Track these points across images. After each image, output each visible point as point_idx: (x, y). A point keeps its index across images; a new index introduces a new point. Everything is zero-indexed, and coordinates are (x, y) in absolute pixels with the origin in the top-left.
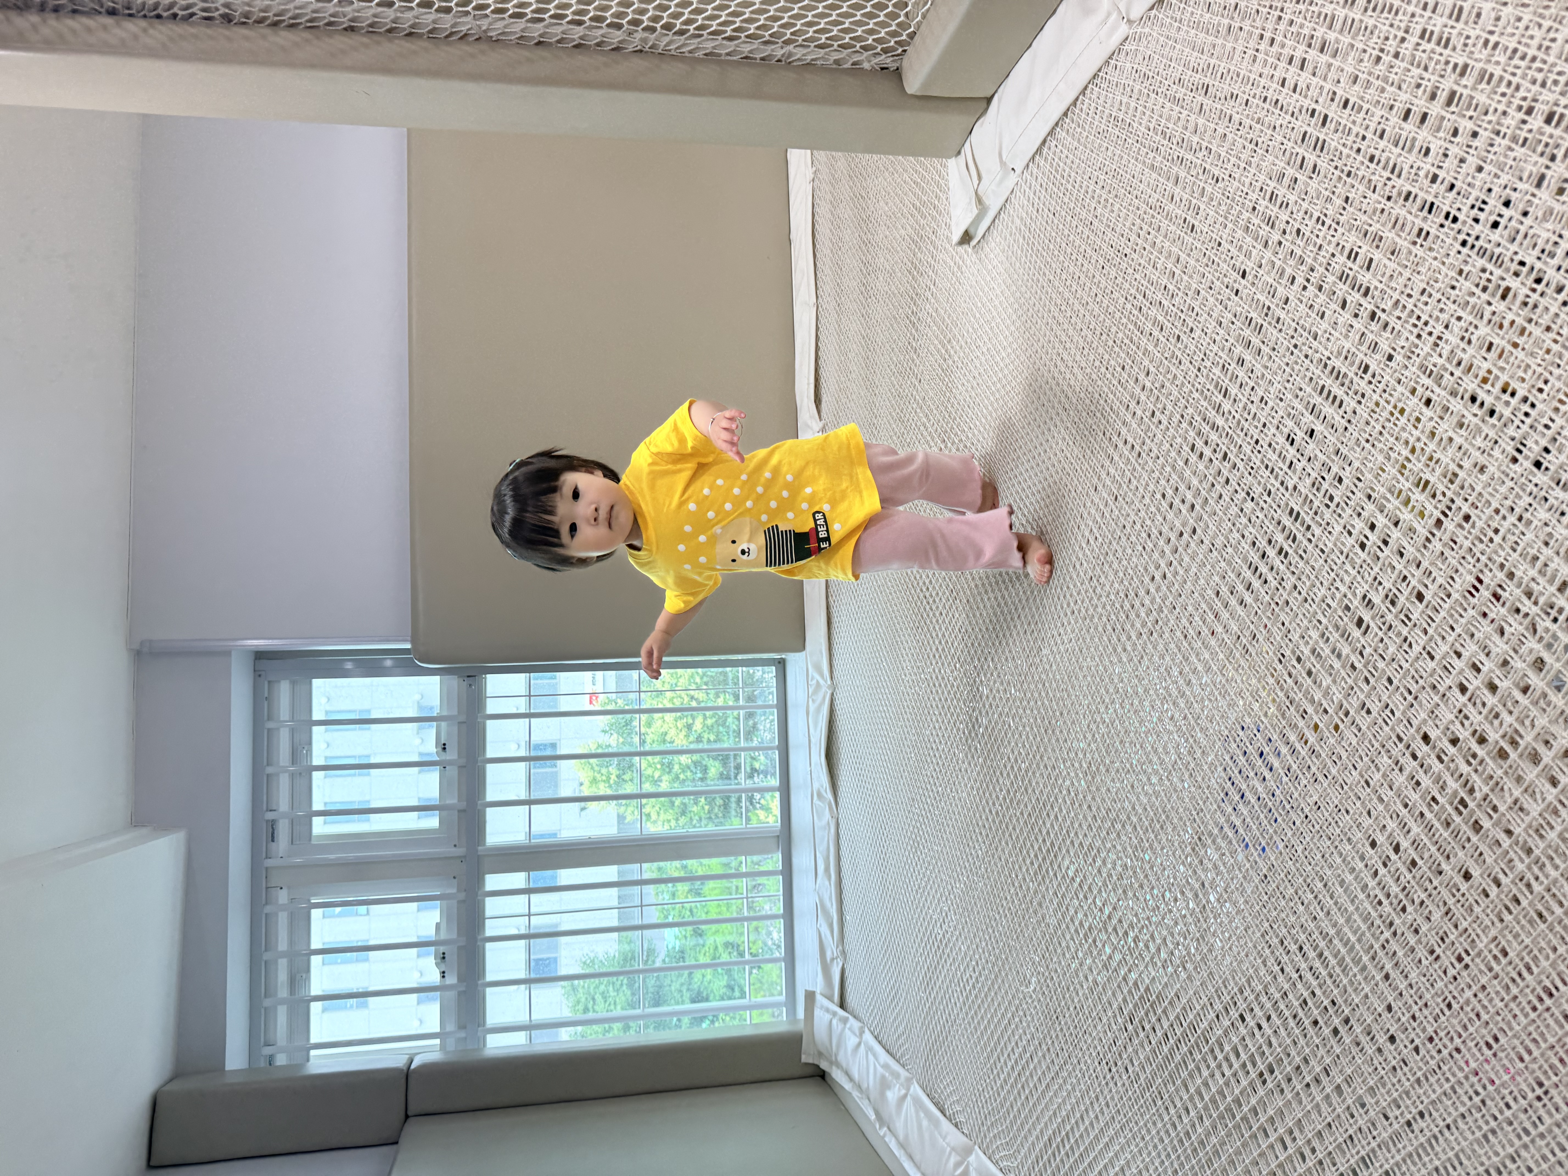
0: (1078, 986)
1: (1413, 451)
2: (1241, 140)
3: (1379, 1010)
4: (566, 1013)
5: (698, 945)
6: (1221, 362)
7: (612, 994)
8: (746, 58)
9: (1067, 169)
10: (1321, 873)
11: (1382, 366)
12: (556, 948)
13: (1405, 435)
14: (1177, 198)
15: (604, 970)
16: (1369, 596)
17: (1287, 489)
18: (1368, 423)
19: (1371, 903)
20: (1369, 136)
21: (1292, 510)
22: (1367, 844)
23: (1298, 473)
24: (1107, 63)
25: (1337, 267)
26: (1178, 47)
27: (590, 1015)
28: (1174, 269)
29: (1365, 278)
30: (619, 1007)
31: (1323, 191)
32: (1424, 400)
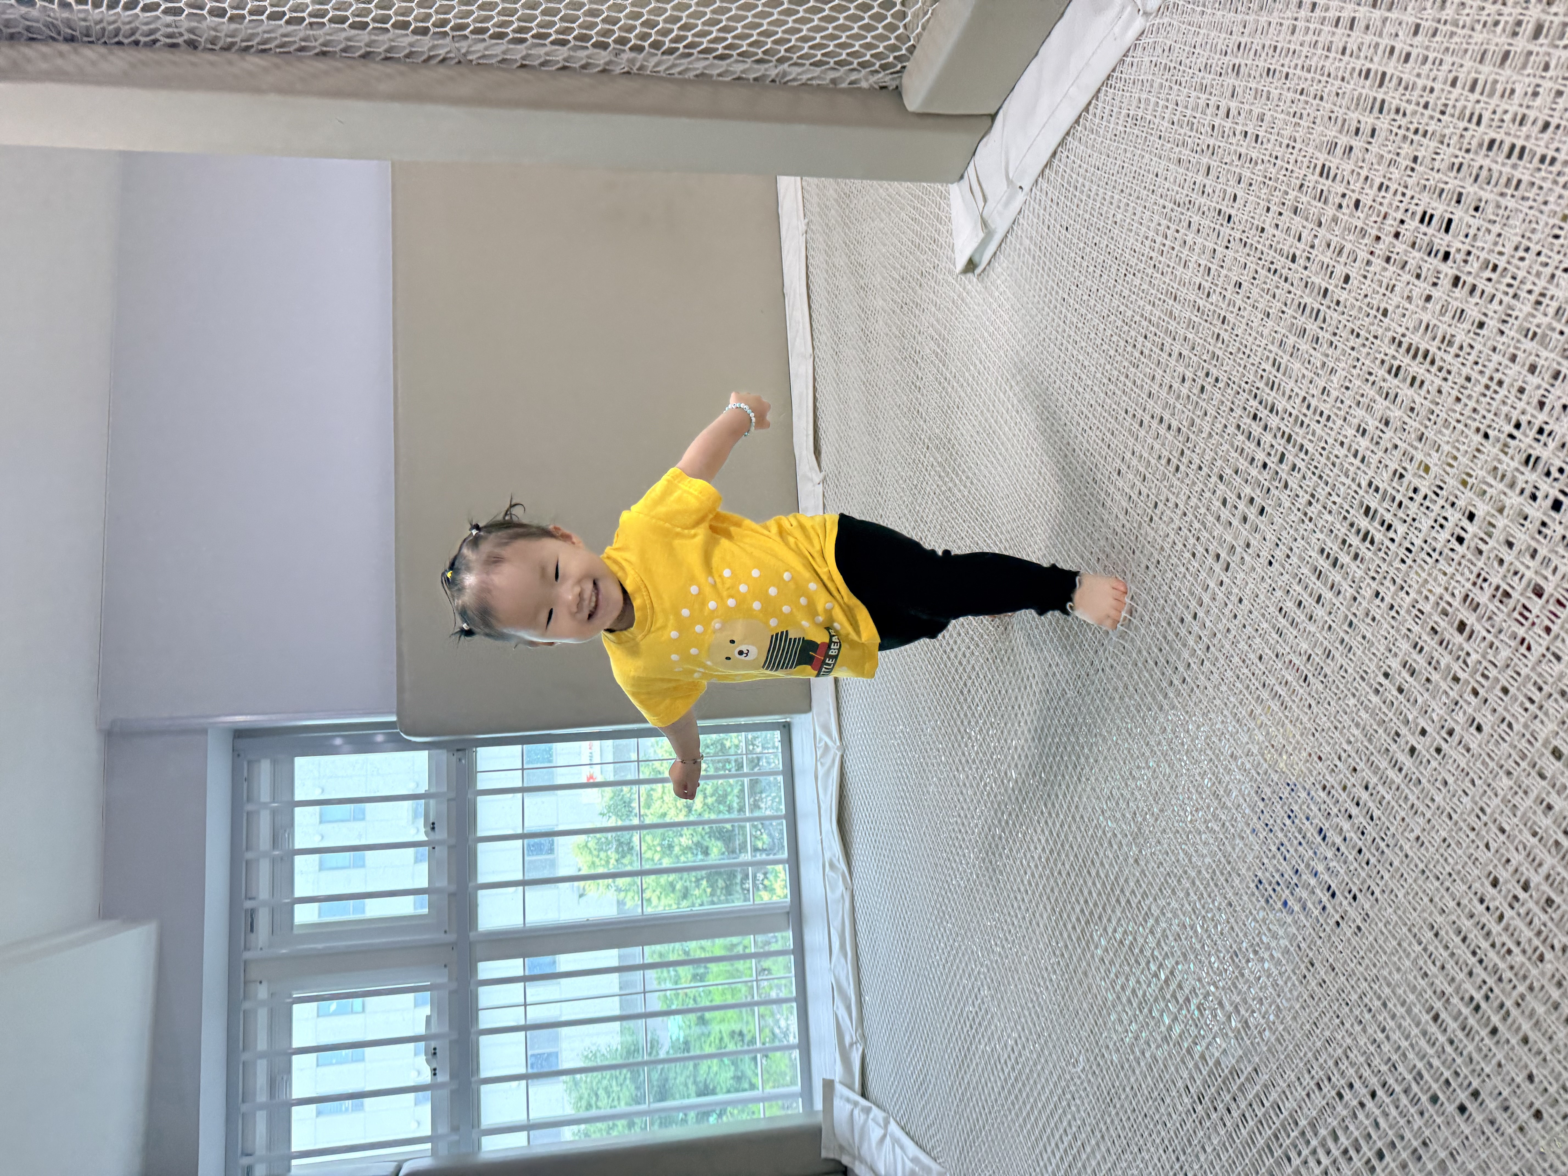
0: (1134, 1064)
1: (1518, 426)
2: (1282, 116)
3: (1518, 1080)
4: (569, 1111)
5: (703, 1034)
6: (1272, 356)
7: (615, 1088)
8: (739, 78)
9: (1081, 180)
10: (1430, 920)
11: (1471, 334)
12: (556, 1039)
13: (1505, 409)
14: (1208, 190)
15: (606, 1063)
16: (1471, 595)
17: (1359, 486)
18: (1458, 400)
19: (1498, 953)
20: (1437, 86)
21: (1368, 509)
22: (1487, 884)
23: (1373, 466)
24: (1122, 61)
25: (1408, 233)
26: (1202, 32)
27: (593, 1112)
28: (1209, 265)
29: (1442, 242)
30: (623, 1103)
31: (1385, 155)
32: (1527, 367)
